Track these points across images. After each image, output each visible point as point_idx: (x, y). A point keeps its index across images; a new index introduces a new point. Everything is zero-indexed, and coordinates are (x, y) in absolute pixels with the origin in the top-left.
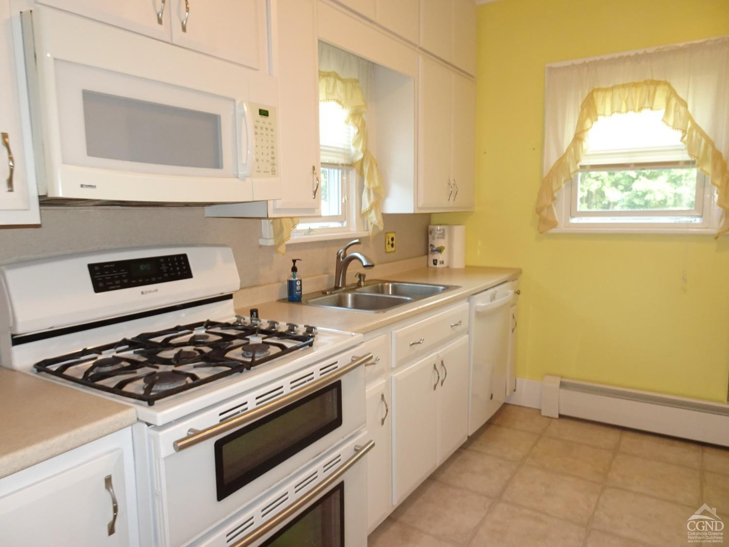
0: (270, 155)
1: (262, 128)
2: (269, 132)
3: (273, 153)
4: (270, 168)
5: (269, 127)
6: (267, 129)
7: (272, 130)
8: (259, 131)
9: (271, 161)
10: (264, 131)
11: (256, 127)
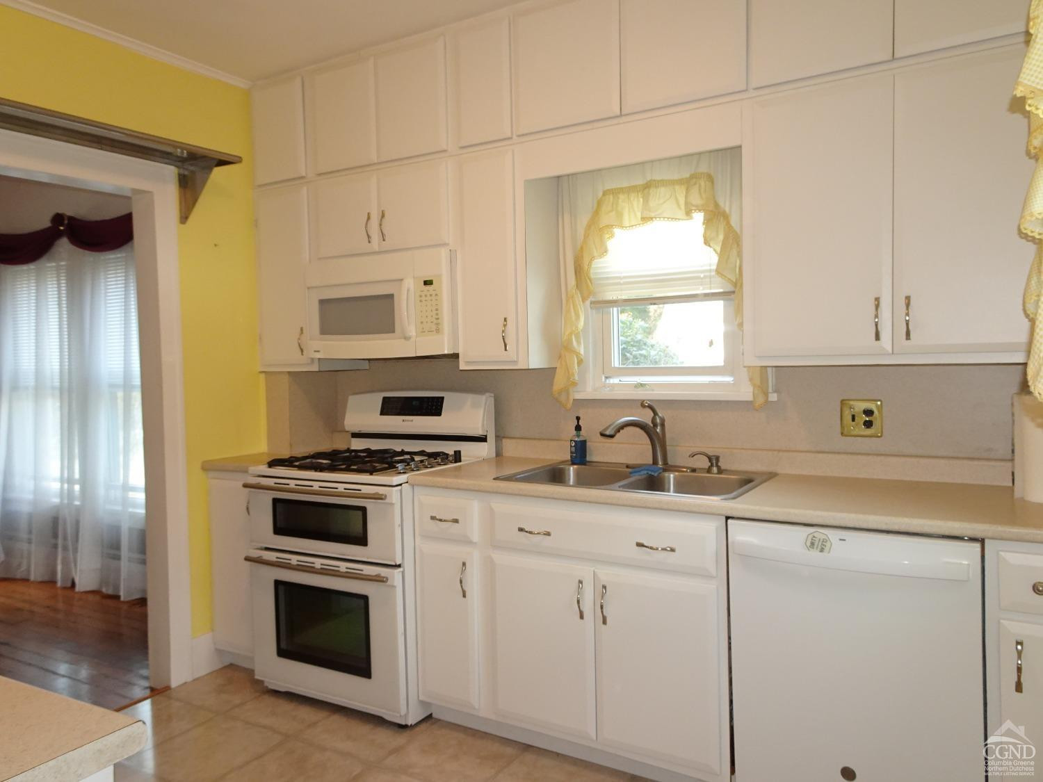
0: (435, 316)
1: (426, 296)
2: (434, 298)
3: (437, 314)
4: (434, 327)
5: (434, 293)
6: (431, 295)
7: (436, 295)
8: (423, 298)
9: (435, 321)
10: (429, 298)
11: (421, 296)
